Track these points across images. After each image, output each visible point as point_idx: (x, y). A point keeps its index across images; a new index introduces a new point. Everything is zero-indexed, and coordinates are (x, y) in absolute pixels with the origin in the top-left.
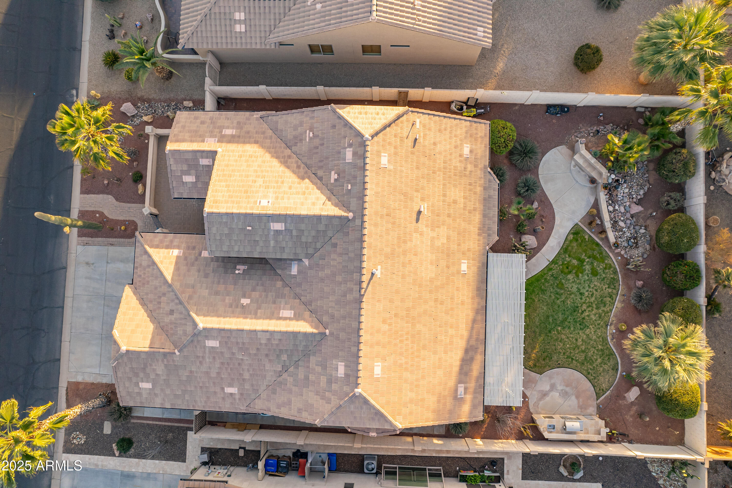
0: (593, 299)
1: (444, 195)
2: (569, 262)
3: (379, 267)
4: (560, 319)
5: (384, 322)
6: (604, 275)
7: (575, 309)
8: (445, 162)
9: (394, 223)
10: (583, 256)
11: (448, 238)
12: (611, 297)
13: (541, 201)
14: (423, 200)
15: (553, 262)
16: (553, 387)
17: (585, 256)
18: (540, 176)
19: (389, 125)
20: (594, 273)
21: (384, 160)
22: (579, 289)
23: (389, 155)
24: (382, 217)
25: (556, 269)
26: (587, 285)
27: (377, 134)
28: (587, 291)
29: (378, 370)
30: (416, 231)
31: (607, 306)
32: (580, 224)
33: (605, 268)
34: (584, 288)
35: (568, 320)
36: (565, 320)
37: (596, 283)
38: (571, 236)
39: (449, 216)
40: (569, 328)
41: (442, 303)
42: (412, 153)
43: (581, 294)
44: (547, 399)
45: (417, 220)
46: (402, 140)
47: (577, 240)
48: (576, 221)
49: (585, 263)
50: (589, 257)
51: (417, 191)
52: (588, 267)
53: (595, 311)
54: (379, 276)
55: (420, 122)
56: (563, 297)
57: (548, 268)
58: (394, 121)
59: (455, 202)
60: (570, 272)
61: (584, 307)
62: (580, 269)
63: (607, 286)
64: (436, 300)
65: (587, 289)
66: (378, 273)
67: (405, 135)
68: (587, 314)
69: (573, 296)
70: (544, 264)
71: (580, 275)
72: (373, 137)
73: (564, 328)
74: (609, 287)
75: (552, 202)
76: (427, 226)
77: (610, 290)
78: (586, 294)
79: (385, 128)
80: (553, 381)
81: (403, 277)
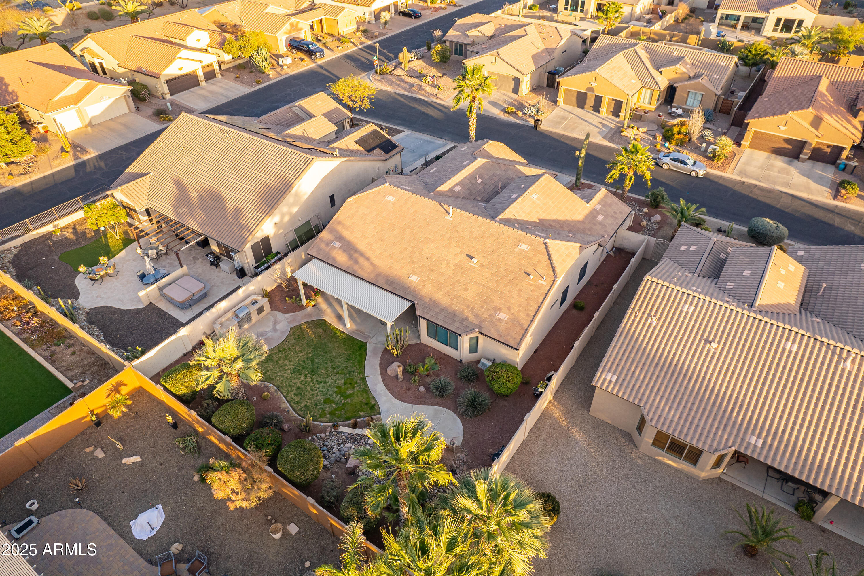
0: (308, 388)
1: (475, 283)
2: (354, 388)
3: (452, 219)
4: (316, 360)
5: (415, 211)
6: (319, 407)
7: (313, 372)
8: (501, 293)
9: (475, 238)
10: (349, 400)
11: (442, 274)
12: (297, 403)
13: (421, 397)
14: (481, 265)
15: (364, 379)
16: (275, 330)
17: (348, 403)
18: (445, 409)
19: (550, 259)
20: (328, 401)
21: (524, 247)
22: (325, 382)
23: (526, 252)
24: (484, 232)
25: (357, 377)
26: (324, 390)
27: (546, 247)
28: (319, 388)
29: (390, 198)
30: (461, 252)
31: (293, 396)
32: (378, 416)
33: (323, 411)
34: (324, 387)
35: (310, 364)
36: (313, 362)
37: (318, 398)
38: (373, 403)
39: (458, 281)
40: (304, 362)
41: (401, 252)
42: (520, 270)
43: (321, 382)
44: (271, 324)
45: (468, 256)
46: (535, 265)
47: (367, 404)
48: (382, 414)
49: (342, 398)
50: (343, 404)
51: (490, 263)
52: (337, 398)
53: (299, 384)
54: (446, 217)
55: (542, 285)
56: (330, 369)
57: (362, 372)
58: (551, 264)
59: (466, 290)
60: (345, 384)
61: (309, 379)
62: (340, 392)
63: (308, 404)
64: (405, 249)
65: (321, 389)
66: (448, 217)
67: (538, 269)
68: (302, 378)
69: (325, 376)
70: (367, 371)
71: (336, 390)
72: (545, 244)
73: (307, 358)
74: (306, 405)
75: (414, 406)
76: (460, 261)
77: (303, 405)
78: (317, 386)
79: (549, 255)
80: (279, 332)
81: (435, 232)
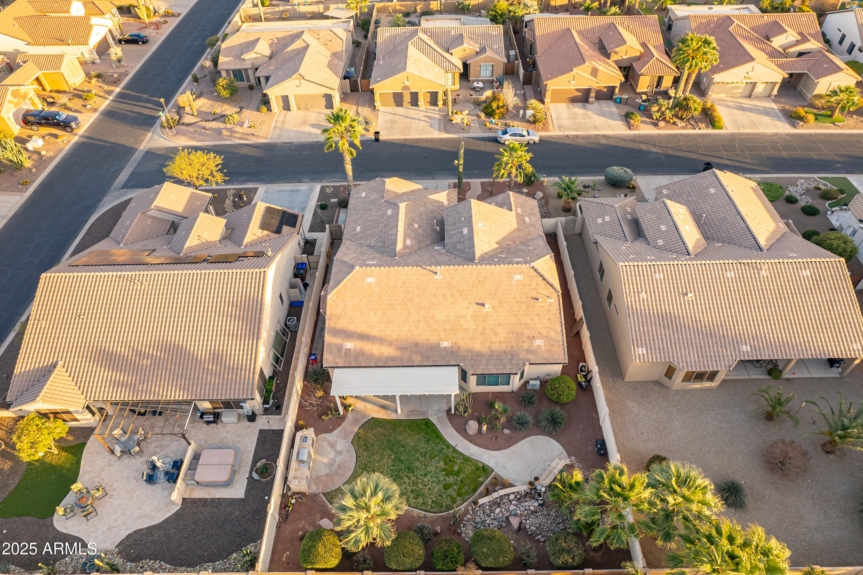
0: (421, 486)
1: (500, 325)
2: (456, 462)
3: (441, 277)
4: (402, 457)
5: (403, 283)
6: (445, 496)
7: (410, 469)
8: (526, 324)
9: (474, 286)
10: (462, 475)
11: (467, 330)
12: (424, 504)
13: (511, 438)
14: (494, 307)
15: (455, 450)
16: (339, 453)
17: (463, 477)
18: (534, 437)
19: (544, 279)
20: (447, 487)
21: (518, 277)
22: (430, 472)
23: (522, 281)
24: (477, 277)
25: (449, 452)
26: (434, 479)
27: (536, 270)
28: (429, 481)
29: (370, 280)
30: (470, 303)
31: (415, 501)
32: (494, 473)
33: (451, 497)
34: (431, 477)
35: (400, 464)
36: (401, 461)
37: (436, 488)
38: (481, 465)
39: (484, 329)
40: (393, 466)
41: (416, 327)
42: (527, 298)
43: (425, 475)
44: (329, 449)
45: (478, 304)
46: (536, 289)
47: (478, 469)
48: (496, 470)
49: (455, 477)
50: (461, 481)
51: (500, 303)
52: (451, 480)
53: (409, 488)
54: (435, 277)
55: (552, 303)
56: (421, 459)
57: (449, 446)
58: (548, 283)
59: (496, 334)
60: (446, 463)
61: (413, 478)
62: (449, 473)
63: (434, 499)
64: (419, 321)
65: (431, 480)
66: (437, 277)
67: (539, 291)
68: (407, 481)
69: (423, 467)
70: (452, 443)
71: (444, 473)
72: (533, 268)
73: (393, 461)
74: (433, 501)
75: (512, 448)
76: (474, 312)
77: (430, 503)
78: (426, 480)
79: (541, 276)
80: (344, 452)
81: (435, 295)
